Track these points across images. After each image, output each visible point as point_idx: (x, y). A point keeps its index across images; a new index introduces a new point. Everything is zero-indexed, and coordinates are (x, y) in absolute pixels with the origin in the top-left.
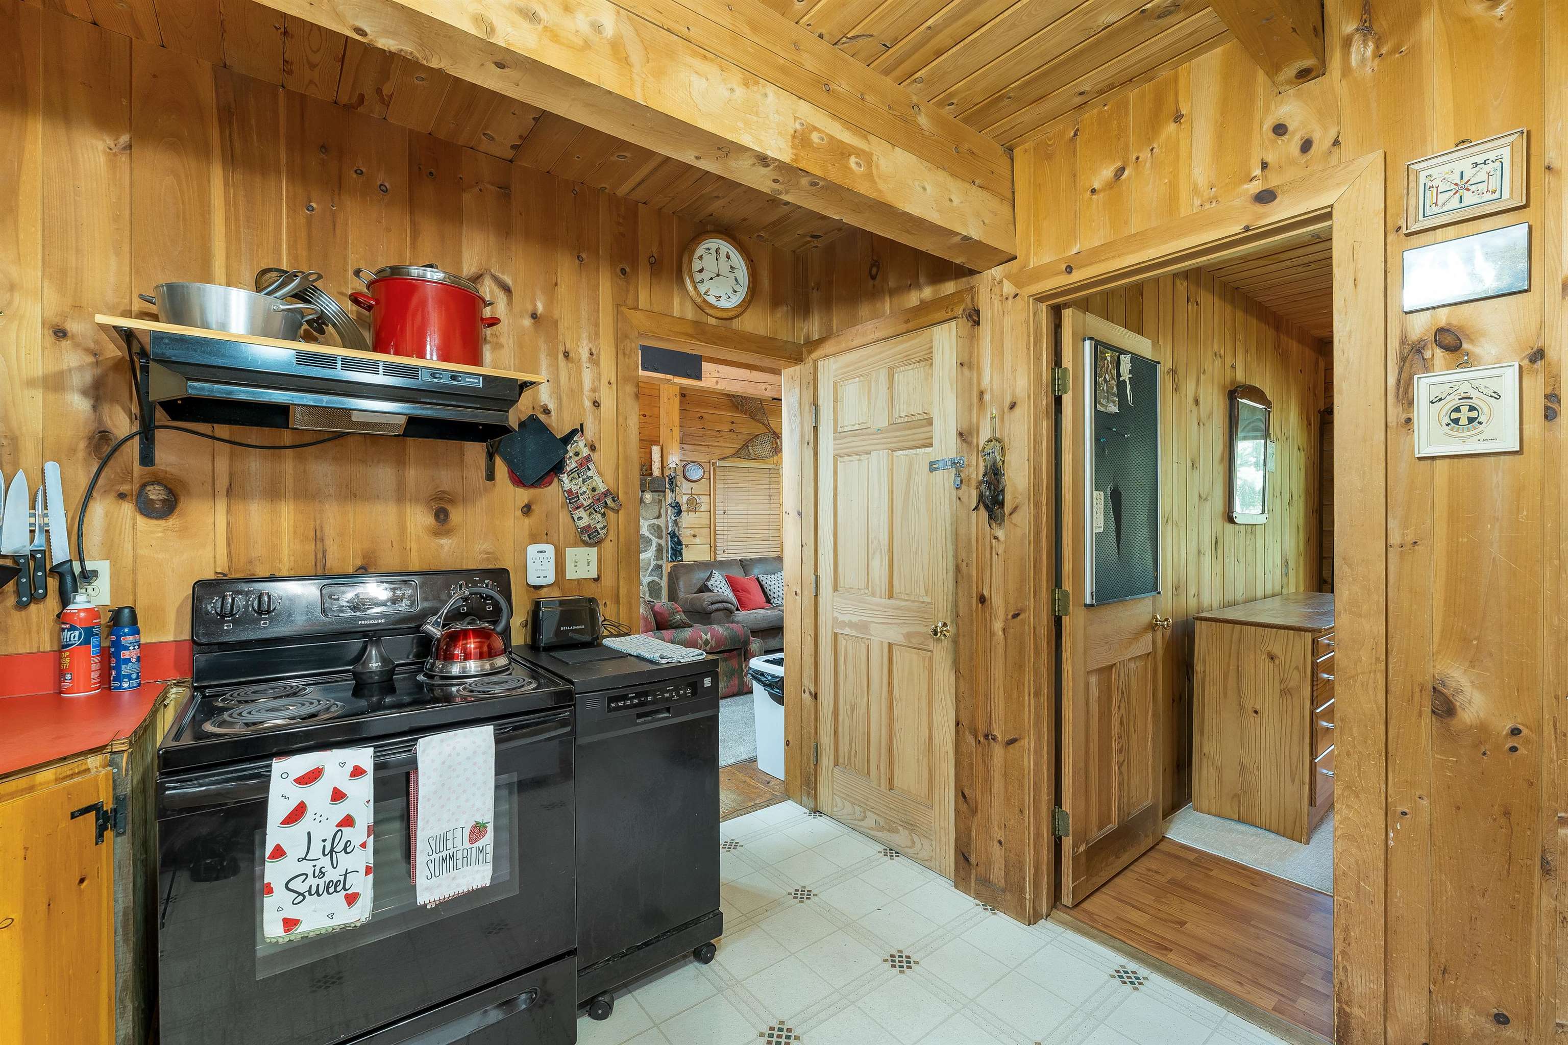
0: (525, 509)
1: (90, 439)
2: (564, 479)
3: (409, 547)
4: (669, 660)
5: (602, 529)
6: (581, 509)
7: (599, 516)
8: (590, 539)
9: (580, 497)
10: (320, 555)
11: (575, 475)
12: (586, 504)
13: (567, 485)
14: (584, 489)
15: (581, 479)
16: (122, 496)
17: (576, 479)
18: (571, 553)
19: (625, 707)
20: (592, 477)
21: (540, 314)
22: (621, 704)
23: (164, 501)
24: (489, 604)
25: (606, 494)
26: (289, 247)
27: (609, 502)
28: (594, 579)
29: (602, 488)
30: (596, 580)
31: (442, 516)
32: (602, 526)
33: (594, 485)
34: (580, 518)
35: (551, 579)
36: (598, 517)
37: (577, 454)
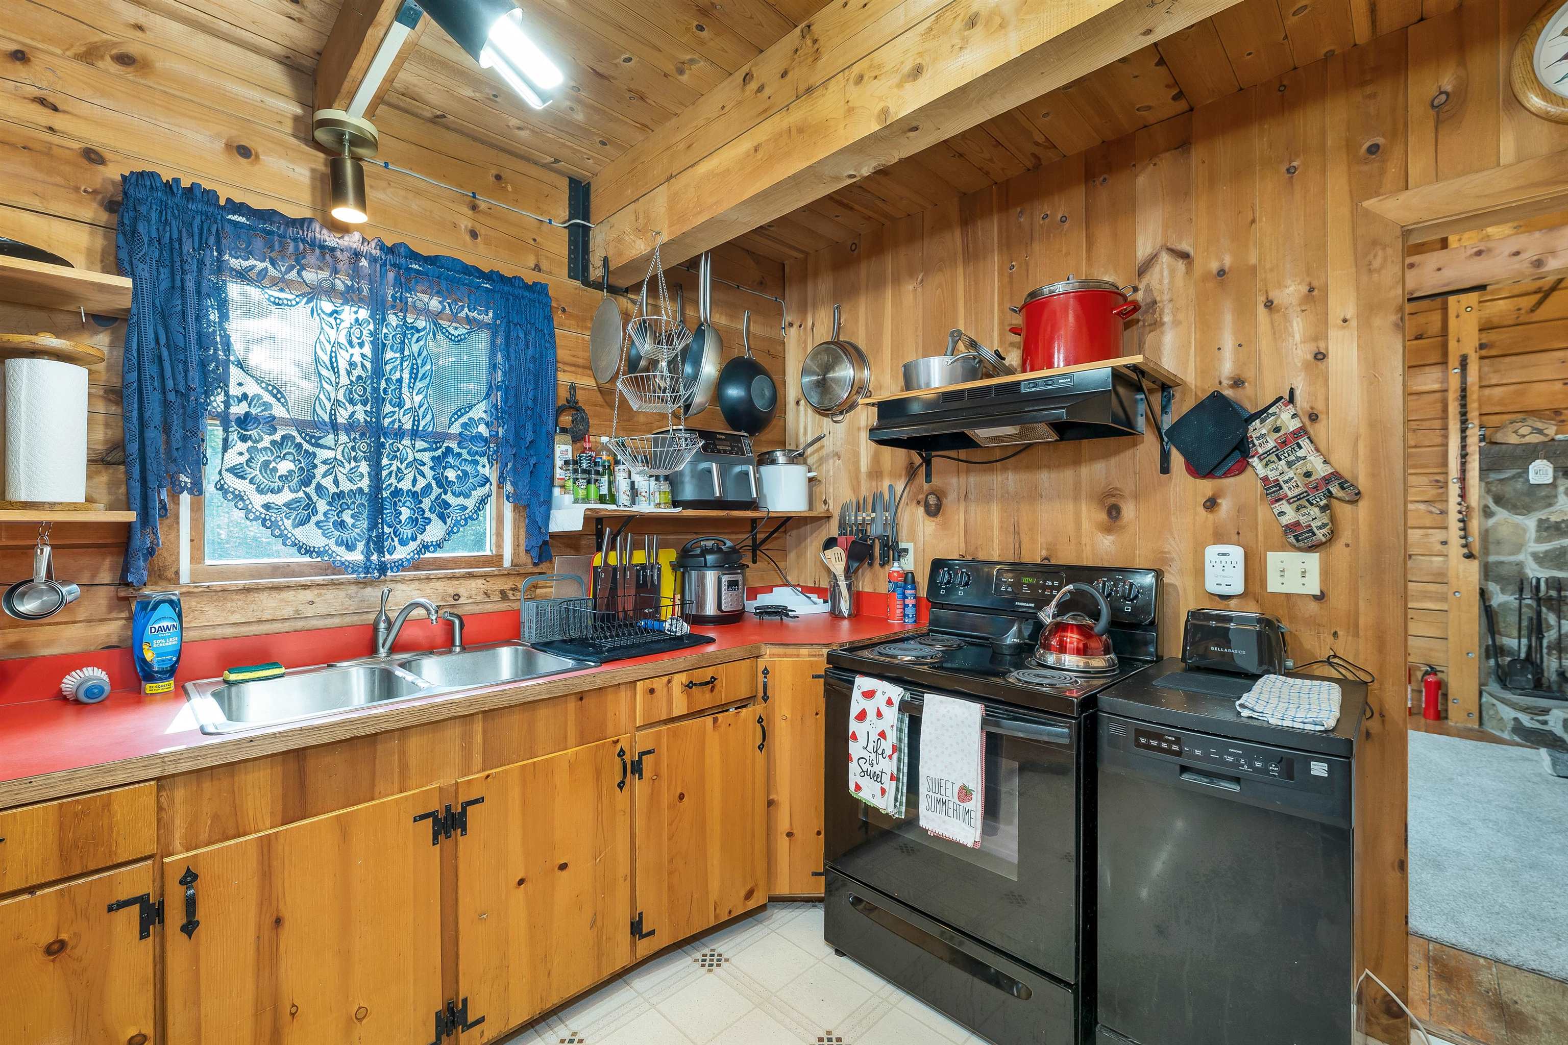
0: (1208, 504)
1: (907, 468)
2: (1254, 464)
3: (1084, 543)
4: (1255, 715)
5: (1320, 528)
6: (1284, 502)
7: (1317, 510)
8: (1298, 541)
9: (1284, 486)
10: (1017, 546)
11: (1273, 457)
12: (1290, 494)
13: (1261, 471)
14: (1291, 474)
15: (1283, 462)
16: (918, 503)
17: (1274, 462)
18: (1275, 560)
19: (1159, 749)
20: (1305, 458)
21: (1230, 268)
22: (1154, 743)
23: (936, 505)
24: (1128, 605)
25: (1327, 480)
26: (999, 305)
27: (1335, 489)
28: (1314, 596)
29: (1321, 470)
30: (1320, 598)
31: (1114, 513)
32: (1319, 524)
33: (1309, 468)
34: (1282, 513)
35: (1238, 587)
36: (1315, 511)
37: (1277, 430)
